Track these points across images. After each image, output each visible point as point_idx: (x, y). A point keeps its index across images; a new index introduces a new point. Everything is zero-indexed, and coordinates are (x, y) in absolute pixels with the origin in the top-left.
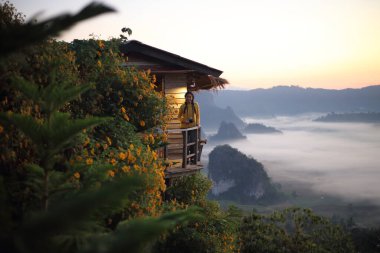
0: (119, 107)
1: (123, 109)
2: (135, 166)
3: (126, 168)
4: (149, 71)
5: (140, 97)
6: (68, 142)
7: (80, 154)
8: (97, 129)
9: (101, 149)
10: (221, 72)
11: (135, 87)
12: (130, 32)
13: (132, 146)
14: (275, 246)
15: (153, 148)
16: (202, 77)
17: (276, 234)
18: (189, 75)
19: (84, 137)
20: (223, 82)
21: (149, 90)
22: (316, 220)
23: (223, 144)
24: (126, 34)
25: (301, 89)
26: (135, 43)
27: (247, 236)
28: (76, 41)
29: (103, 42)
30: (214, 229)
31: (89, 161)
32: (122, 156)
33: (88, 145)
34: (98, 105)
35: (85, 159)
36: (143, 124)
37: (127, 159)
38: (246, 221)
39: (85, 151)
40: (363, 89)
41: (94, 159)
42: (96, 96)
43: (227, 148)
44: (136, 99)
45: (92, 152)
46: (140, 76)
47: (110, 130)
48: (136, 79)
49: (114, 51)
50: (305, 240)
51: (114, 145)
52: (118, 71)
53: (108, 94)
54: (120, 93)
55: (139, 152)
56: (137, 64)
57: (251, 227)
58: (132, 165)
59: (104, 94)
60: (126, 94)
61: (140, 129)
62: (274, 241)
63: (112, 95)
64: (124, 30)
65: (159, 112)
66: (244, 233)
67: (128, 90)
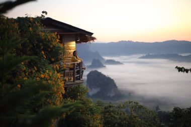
0: (41, 51)
1: (43, 52)
2: (49, 81)
3: (44, 82)
4: (56, 33)
5: (52, 46)
7: (20, 75)
8: (29, 62)
9: (32, 72)
10: (92, 34)
11: (49, 41)
12: (46, 13)
13: (47, 71)
14: (120, 120)
15: (58, 72)
16: (83, 36)
17: (121, 114)
18: (77, 35)
19: (23, 67)
20: (93, 39)
21: (56, 43)
22: (141, 107)
23: (94, 70)
24: (44, 14)
25: (133, 42)
26: (49, 19)
27: (106, 116)
28: (19, 18)
29: (33, 18)
30: (90, 112)
31: (25, 78)
32: (42, 76)
33: (25, 71)
34: (30, 50)
35: (23, 78)
36: (53, 60)
37: (45, 77)
38: (105, 108)
39: (23, 73)
40: (163, 42)
41: (28, 78)
42: (29, 46)
43: (96, 72)
44: (49, 47)
45: (27, 74)
46: (52, 36)
47: (36, 63)
48: (49, 37)
49: (38, 22)
50: (135, 117)
51: (38, 71)
52: (40, 33)
53: (35, 45)
54: (41, 44)
55: (51, 74)
56: (50, 29)
57: (108, 112)
58: (47, 80)
59: (33, 45)
60: (44, 45)
61: (52, 62)
62: (120, 118)
63: (37, 45)
64: (43, 12)
65: (61, 54)
66: (105, 114)
67: (45, 43)
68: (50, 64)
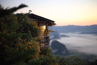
1: (30, 31)
3: (30, 47)
4: (36, 22)
5: (34, 28)
6: (15, 40)
7: (18, 43)
8: (23, 36)
9: (24, 41)
10: (54, 22)
11: (32, 26)
12: (31, 11)
15: (37, 41)
16: (50, 23)
17: (69, 63)
18: (46, 22)
19: (20, 39)
20: (55, 24)
21: (36, 26)
22: (79, 59)
23: (55, 40)
25: (75, 26)
26: (32, 14)
27: (61, 64)
28: (17, 14)
29: (24, 14)
30: (53, 62)
31: (21, 45)
32: (29, 43)
33: (20, 41)
34: (23, 30)
35: (20, 44)
36: (34, 35)
37: (30, 44)
38: (61, 60)
39: (20, 42)
40: (91, 26)
41: (22, 44)
42: (22, 28)
43: (56, 41)
44: (33, 29)
45: (22, 42)
46: (34, 23)
47: (26, 37)
48: (33, 24)
49: (27, 16)
51: (27, 41)
52: (28, 21)
54: (28, 27)
55: (33, 42)
56: (33, 20)
57: (62, 62)
58: (32, 46)
59: (25, 27)
60: (30, 27)
61: (34, 36)
63: (26, 27)
65: (38, 32)
66: (60, 63)
67: (31, 26)
68: (33, 37)
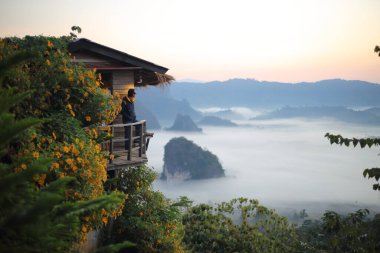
0: (66, 104)
1: (70, 106)
2: (78, 159)
3: (69, 161)
4: (95, 70)
5: (86, 94)
6: (17, 136)
7: (27, 148)
8: (45, 124)
9: (47, 143)
10: (166, 70)
11: (81, 85)
12: (80, 30)
13: (77, 140)
14: (221, 235)
15: (98, 141)
16: (149, 74)
17: (223, 224)
18: (136, 72)
19: (33, 133)
20: (169, 79)
21: (95, 87)
22: (262, 211)
24: (76, 32)
26: (84, 41)
27: (195, 226)
28: (27, 37)
29: (53, 40)
30: (158, 218)
31: (36, 155)
32: (66, 149)
33: (35, 140)
34: (46, 101)
35: (31, 152)
36: (89, 119)
37: (70, 152)
38: (194, 212)
39: (32, 145)
41: (41, 152)
42: (44, 93)
44: (82, 96)
45: (39, 145)
46: (84, 73)
47: (57, 125)
48: (82, 78)
49: (62, 50)
50: (250, 229)
51: (60, 140)
52: (66, 70)
53: (55, 91)
54: (67, 90)
55: (82, 145)
56: (82, 61)
57: (199, 218)
58: (75, 157)
59: (52, 91)
60: (73, 92)
61: (86, 124)
62: (221, 231)
63: (59, 91)
64: (74, 28)
65: (103, 109)
66: (193, 223)
67: (75, 88)
68: (82, 127)
